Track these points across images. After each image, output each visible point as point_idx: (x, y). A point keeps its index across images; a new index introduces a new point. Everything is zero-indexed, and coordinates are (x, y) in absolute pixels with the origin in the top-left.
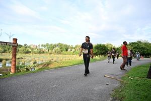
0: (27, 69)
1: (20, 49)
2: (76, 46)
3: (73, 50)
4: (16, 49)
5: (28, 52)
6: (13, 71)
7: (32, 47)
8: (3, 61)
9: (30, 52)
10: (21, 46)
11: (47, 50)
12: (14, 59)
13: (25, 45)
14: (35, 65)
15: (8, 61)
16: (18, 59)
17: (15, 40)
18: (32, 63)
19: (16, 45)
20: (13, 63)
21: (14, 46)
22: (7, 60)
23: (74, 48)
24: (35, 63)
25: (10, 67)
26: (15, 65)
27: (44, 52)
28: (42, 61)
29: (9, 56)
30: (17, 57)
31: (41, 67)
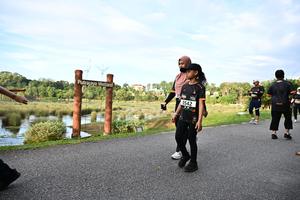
0: (129, 127)
1: (117, 92)
2: (223, 86)
3: (216, 94)
4: (111, 93)
5: (130, 98)
6: (107, 130)
7: (136, 88)
8: (93, 113)
9: (133, 98)
10: (118, 87)
11: (163, 94)
12: (108, 110)
13: (125, 85)
14: (143, 121)
15: (99, 114)
16: (115, 109)
17: (111, 77)
18: (136, 117)
19: (111, 85)
20: (108, 117)
21: (109, 88)
22: (97, 111)
23: (219, 90)
24: (142, 117)
25: (103, 123)
26: (110, 120)
27: (157, 99)
28: (155, 115)
29: (101, 104)
30: (113, 107)
31: (152, 125)
